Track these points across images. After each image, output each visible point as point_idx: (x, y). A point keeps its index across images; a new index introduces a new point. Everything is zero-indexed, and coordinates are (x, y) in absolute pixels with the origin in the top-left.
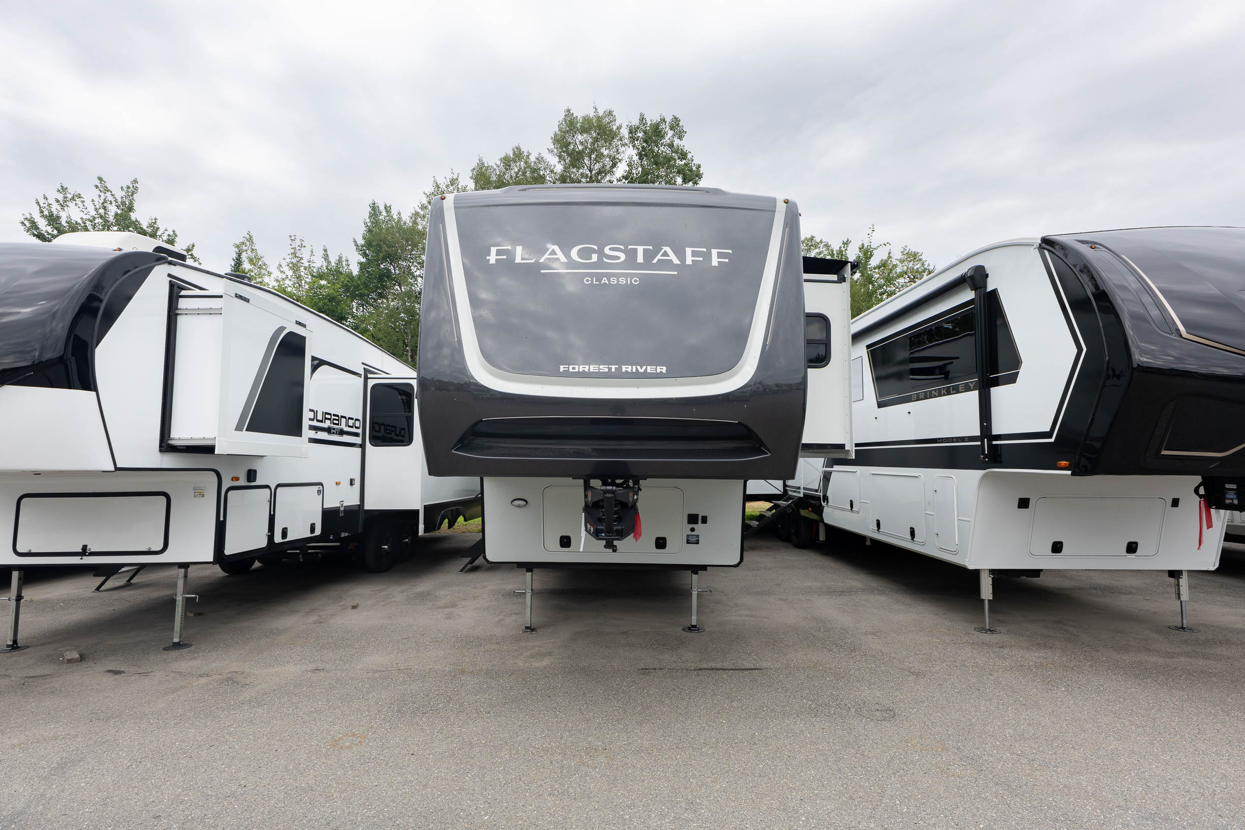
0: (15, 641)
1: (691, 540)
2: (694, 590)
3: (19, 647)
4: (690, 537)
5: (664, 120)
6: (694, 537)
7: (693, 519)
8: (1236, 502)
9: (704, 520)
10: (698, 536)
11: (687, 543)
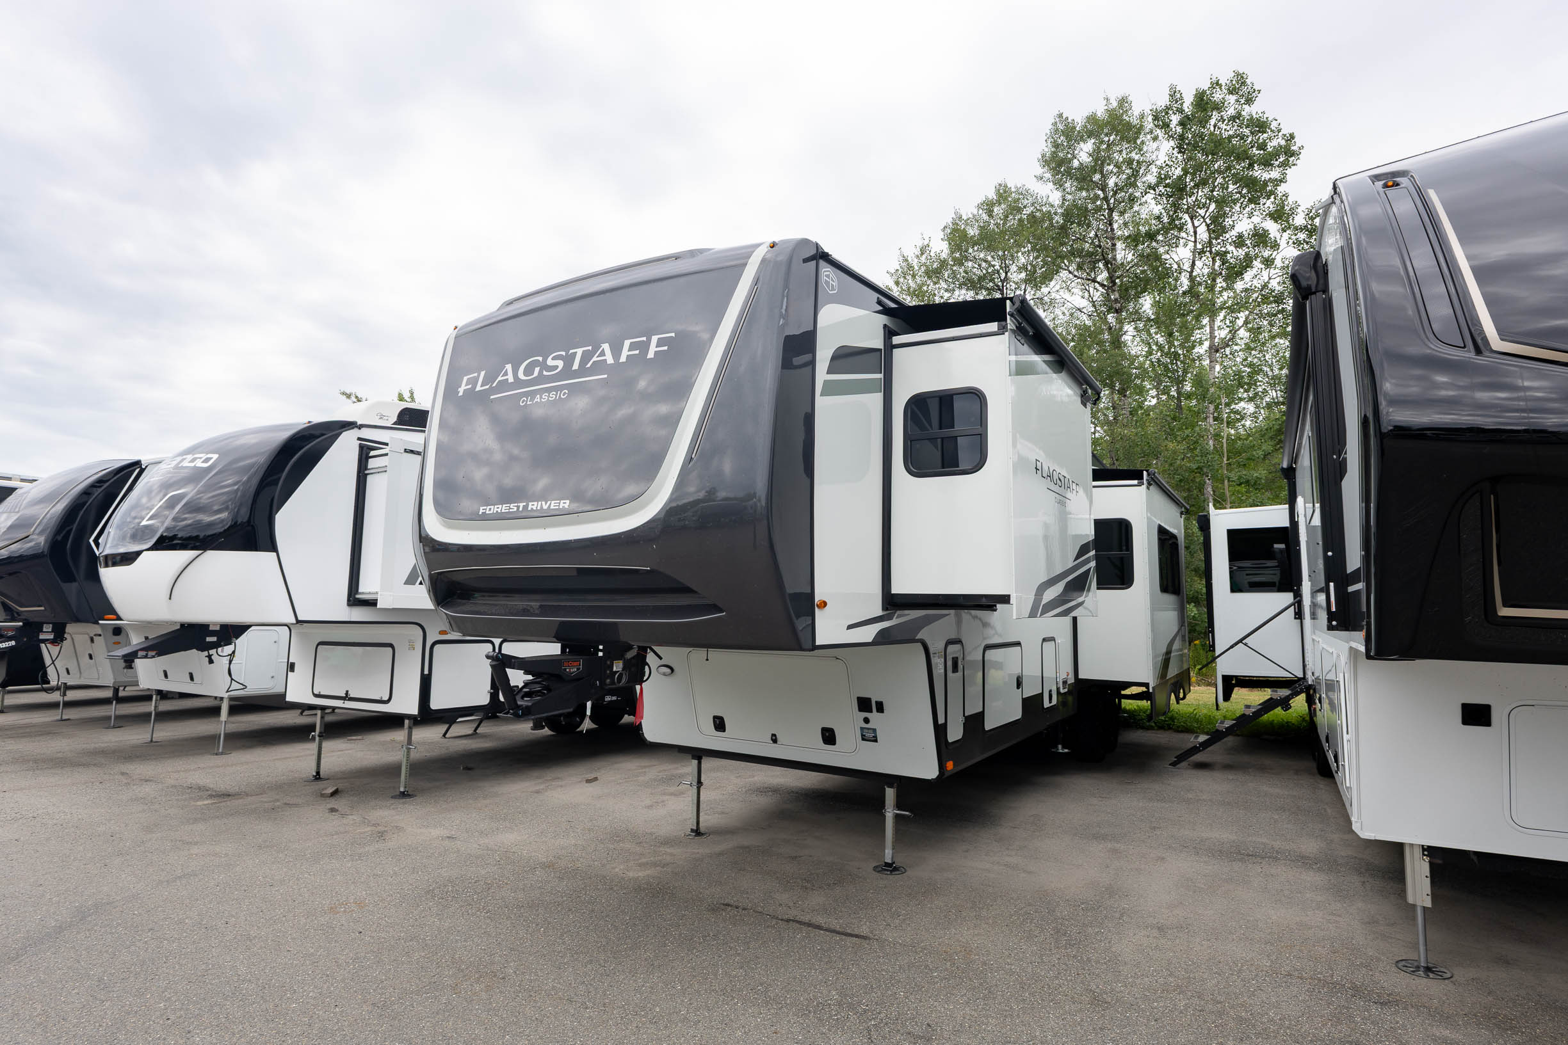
0: (318, 773)
1: (867, 735)
2: (888, 810)
3: (322, 779)
4: (865, 730)
5: (1217, 83)
6: (870, 731)
7: (864, 704)
9: (880, 708)
10: (874, 730)
11: (863, 739)
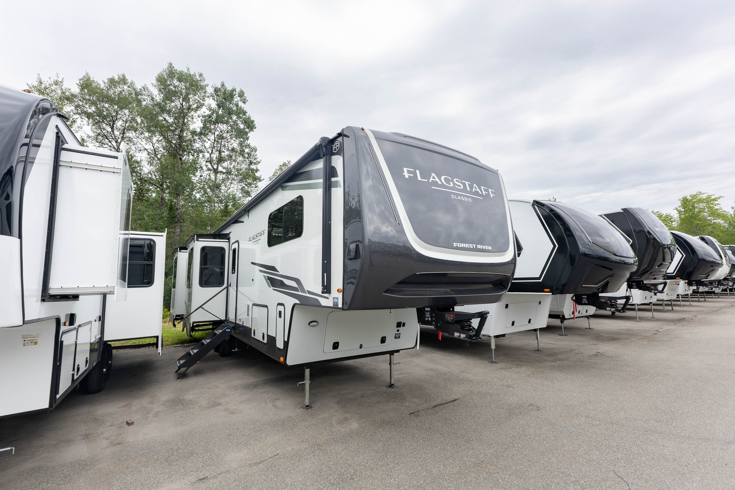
6: (398, 334)
7: (399, 325)
8: (587, 302)
9: (404, 324)
11: (395, 338)
